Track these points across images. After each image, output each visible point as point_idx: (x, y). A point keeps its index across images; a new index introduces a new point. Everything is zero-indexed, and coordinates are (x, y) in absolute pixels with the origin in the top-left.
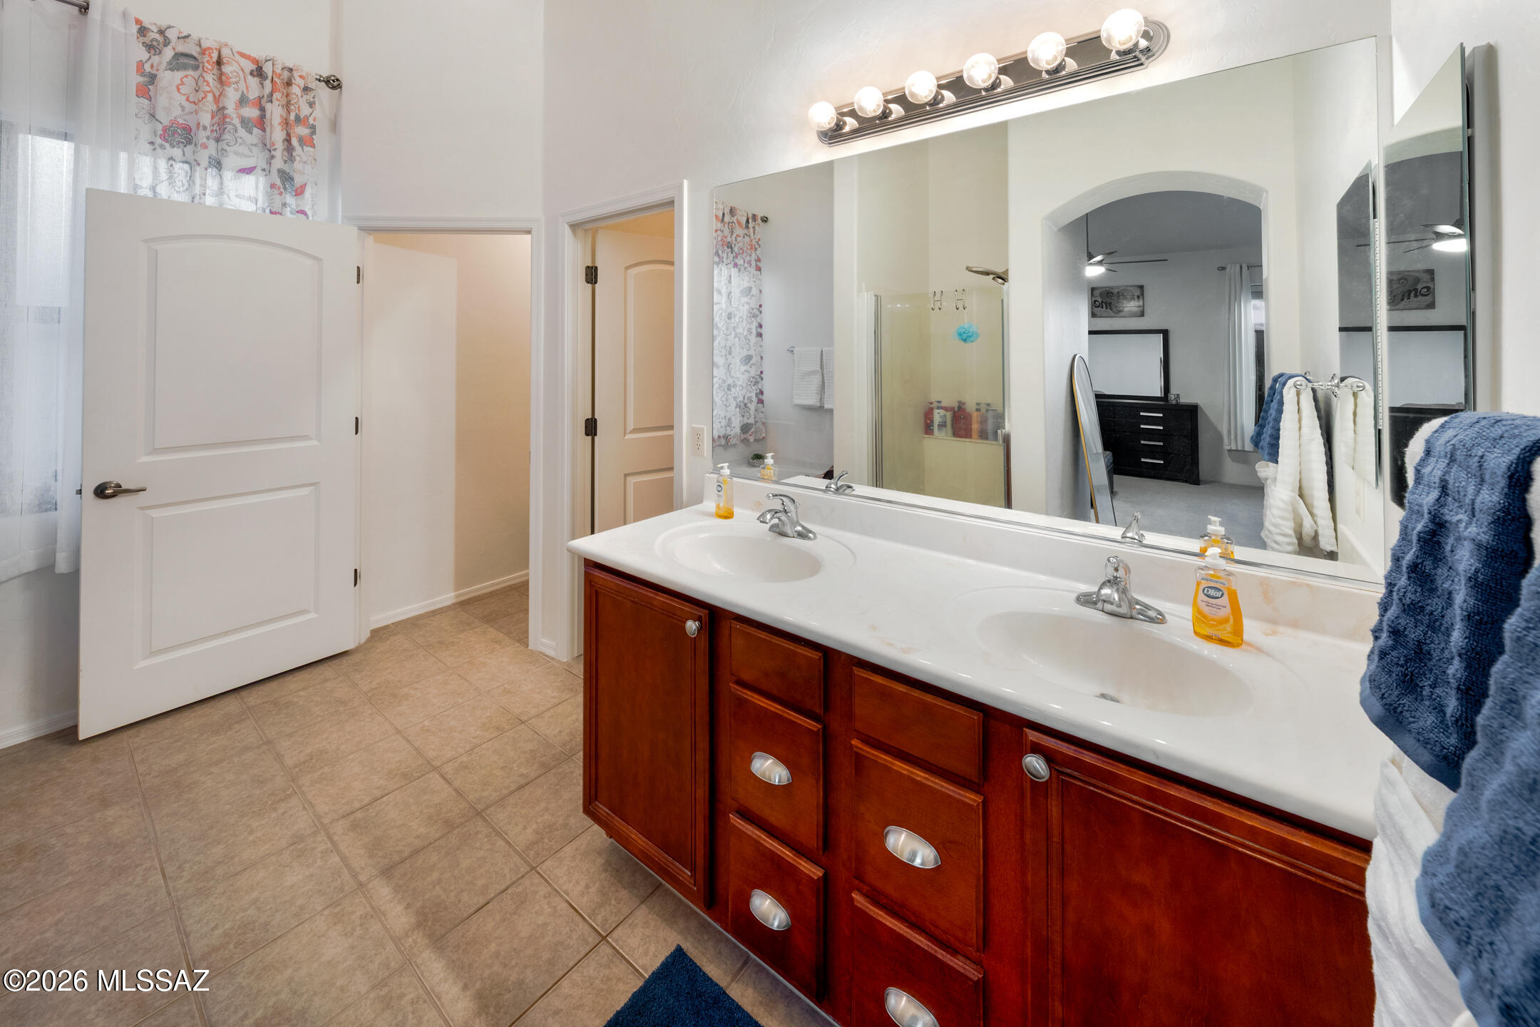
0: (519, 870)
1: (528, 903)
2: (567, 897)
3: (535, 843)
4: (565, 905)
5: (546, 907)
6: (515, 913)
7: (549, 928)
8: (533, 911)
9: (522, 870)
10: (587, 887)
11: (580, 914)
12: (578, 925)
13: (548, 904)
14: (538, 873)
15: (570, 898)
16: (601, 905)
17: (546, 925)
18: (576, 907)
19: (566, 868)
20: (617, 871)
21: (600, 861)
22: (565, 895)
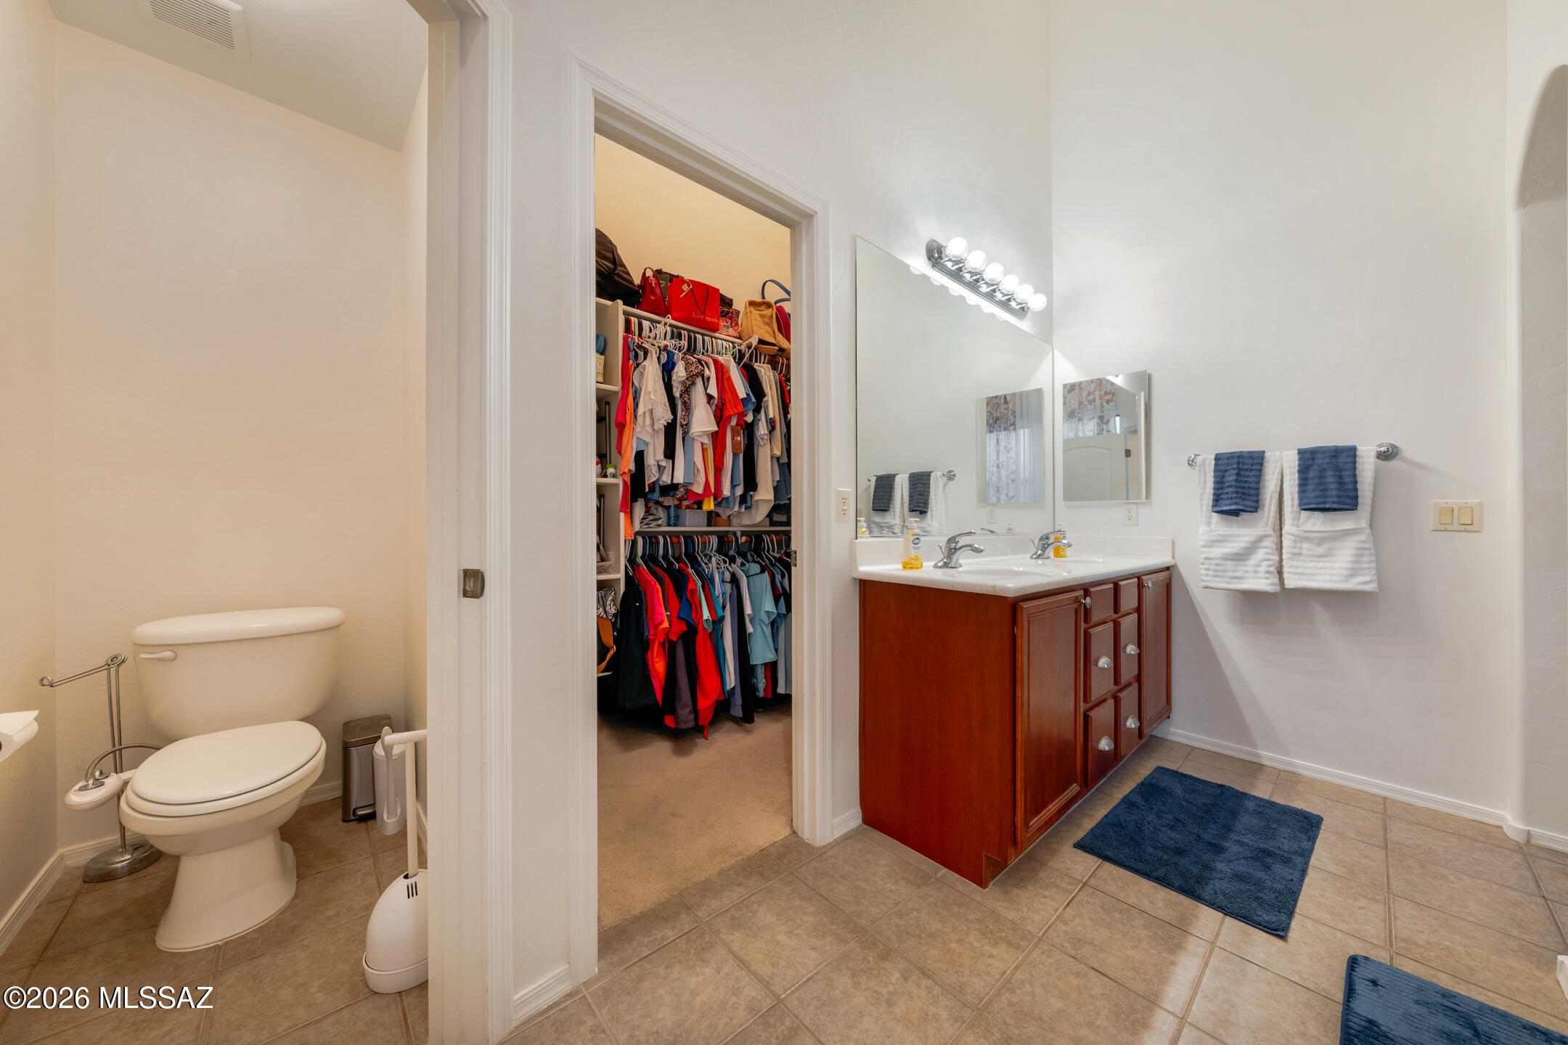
0: (1047, 950)
1: (1078, 936)
2: (1061, 909)
3: (1010, 944)
4: (1068, 910)
5: (1076, 922)
6: (1093, 943)
7: (1093, 917)
8: (1084, 930)
9: (1045, 948)
10: (1046, 897)
11: (1072, 899)
12: (1082, 899)
13: (1073, 921)
14: (1043, 935)
15: (1060, 907)
16: (1058, 887)
17: (1092, 919)
18: (1067, 902)
19: (1031, 914)
20: (1023, 880)
21: (1015, 891)
22: (1058, 912)
